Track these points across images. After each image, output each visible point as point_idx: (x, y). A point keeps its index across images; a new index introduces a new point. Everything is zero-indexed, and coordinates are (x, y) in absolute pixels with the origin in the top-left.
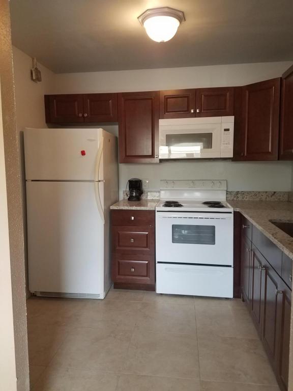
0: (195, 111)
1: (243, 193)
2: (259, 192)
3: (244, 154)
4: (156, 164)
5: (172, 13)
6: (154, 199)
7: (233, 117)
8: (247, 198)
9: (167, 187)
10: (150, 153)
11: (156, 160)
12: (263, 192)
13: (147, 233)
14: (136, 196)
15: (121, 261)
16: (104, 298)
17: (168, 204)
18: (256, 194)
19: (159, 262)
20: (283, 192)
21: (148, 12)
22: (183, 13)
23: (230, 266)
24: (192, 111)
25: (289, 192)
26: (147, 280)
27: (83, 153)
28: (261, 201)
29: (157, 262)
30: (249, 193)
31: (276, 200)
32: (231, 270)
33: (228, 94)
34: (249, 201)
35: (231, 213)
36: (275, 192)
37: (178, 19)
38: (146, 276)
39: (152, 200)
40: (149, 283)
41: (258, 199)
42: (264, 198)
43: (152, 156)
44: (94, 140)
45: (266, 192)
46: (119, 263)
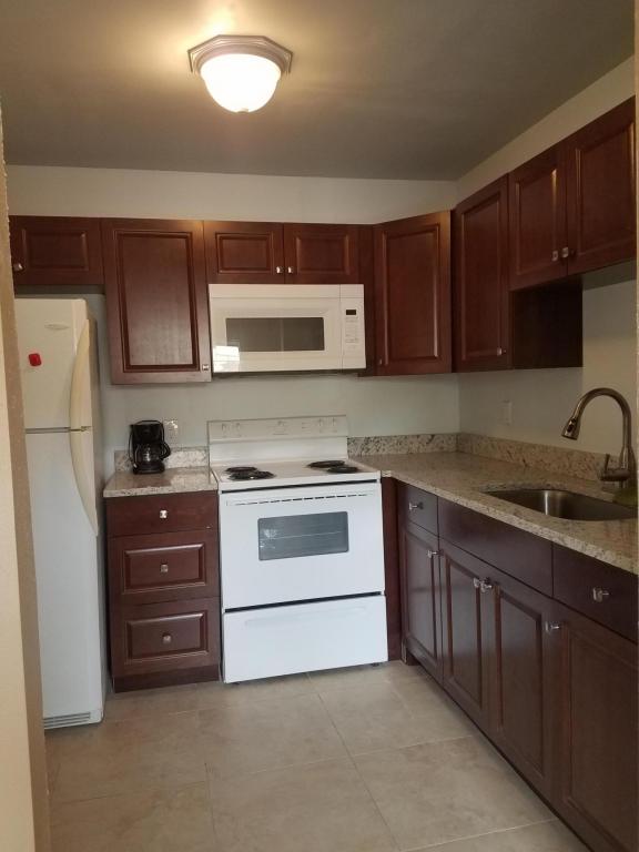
0: (284, 270)
1: (377, 440)
2: (406, 437)
3: (383, 362)
4: (203, 384)
5: (270, 52)
6: (193, 465)
7: (362, 286)
8: (386, 450)
9: (225, 437)
10: (189, 361)
11: (205, 376)
12: (413, 436)
13: (200, 546)
14: (152, 462)
15: (133, 623)
16: (103, 719)
17: (240, 473)
18: (402, 440)
19: (228, 611)
20: (448, 435)
21: (220, 42)
22: (291, 53)
23: (378, 594)
24: (278, 271)
25: (458, 435)
26: (200, 658)
27: (35, 360)
28: (410, 454)
29: (223, 611)
30: (388, 439)
31: (436, 450)
32: (382, 600)
33: (347, 240)
34: (389, 455)
35: (374, 481)
36: (433, 436)
37: (278, 64)
38: (201, 649)
39: (190, 467)
40: (207, 663)
41: (405, 452)
42: (414, 448)
43: (195, 365)
44: (66, 328)
45: (418, 436)
46: (129, 627)
